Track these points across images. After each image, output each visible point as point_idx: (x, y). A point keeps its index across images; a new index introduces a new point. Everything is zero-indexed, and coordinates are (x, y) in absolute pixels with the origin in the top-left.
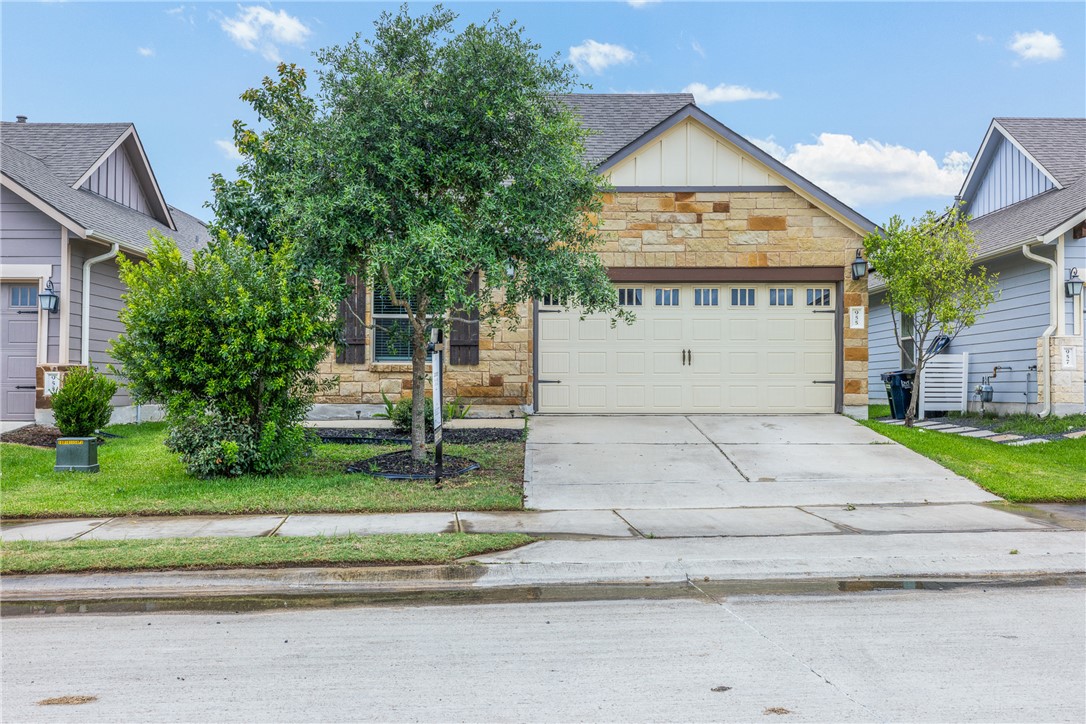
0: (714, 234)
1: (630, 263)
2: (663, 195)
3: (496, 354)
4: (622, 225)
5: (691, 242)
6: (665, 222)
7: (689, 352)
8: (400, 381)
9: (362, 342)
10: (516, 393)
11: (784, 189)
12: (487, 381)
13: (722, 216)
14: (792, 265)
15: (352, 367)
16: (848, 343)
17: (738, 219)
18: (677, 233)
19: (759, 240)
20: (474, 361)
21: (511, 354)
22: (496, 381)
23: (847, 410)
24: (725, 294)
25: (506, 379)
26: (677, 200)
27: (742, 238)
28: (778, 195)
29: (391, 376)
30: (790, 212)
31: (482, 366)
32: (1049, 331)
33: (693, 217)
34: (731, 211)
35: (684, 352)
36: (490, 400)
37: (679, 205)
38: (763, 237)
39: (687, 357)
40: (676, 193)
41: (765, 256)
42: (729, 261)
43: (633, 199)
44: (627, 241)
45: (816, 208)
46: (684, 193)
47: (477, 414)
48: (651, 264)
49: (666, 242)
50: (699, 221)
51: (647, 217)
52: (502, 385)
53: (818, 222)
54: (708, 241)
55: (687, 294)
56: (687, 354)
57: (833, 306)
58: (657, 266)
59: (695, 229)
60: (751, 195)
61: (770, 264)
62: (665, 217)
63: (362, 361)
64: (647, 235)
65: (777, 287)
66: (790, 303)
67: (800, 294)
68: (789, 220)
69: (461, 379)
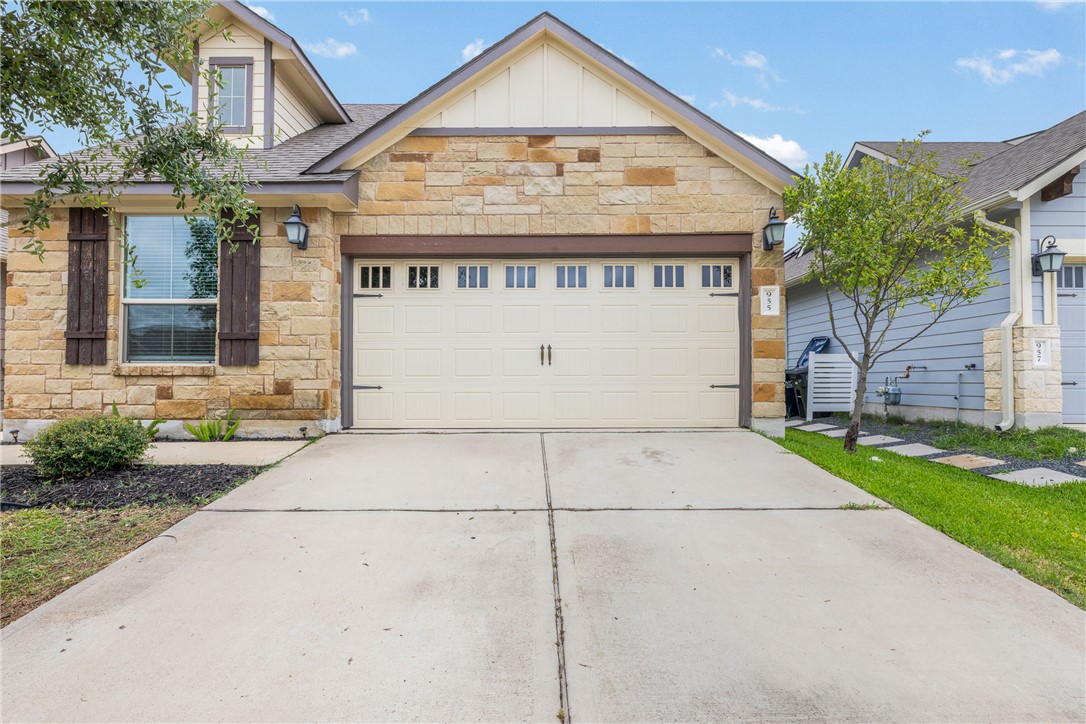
0: (580, 190)
1: (468, 230)
2: (512, 139)
3: (282, 351)
4: (457, 179)
5: (549, 201)
6: (514, 175)
7: (549, 348)
8: (154, 388)
9: (102, 336)
10: (310, 404)
11: (673, 131)
12: (270, 388)
13: (589, 166)
14: (683, 231)
15: (89, 369)
16: (758, 335)
17: (611, 168)
18: (530, 190)
19: (640, 199)
20: (254, 362)
21: (302, 351)
22: (283, 388)
23: (756, 424)
24: (595, 272)
25: (297, 385)
26: (530, 145)
27: (617, 196)
28: (664, 139)
29: (142, 381)
30: (681, 161)
31: (263, 367)
32: (1011, 319)
33: (551, 168)
34: (602, 159)
35: (542, 348)
36: (275, 414)
37: (533, 153)
38: (644, 194)
39: (546, 354)
40: (529, 137)
41: (648, 220)
42: (600, 226)
43: (472, 145)
44: (463, 200)
45: (715, 155)
46: (540, 138)
47: (257, 432)
48: (496, 231)
49: (515, 201)
50: (560, 173)
51: (491, 168)
52: (291, 393)
53: (718, 174)
54: (572, 199)
55: (546, 272)
56: (546, 351)
57: (735, 287)
58: (504, 233)
59: (554, 184)
60: (629, 139)
61: (654, 230)
62: (514, 168)
63: (103, 362)
64: (490, 192)
65: (663, 263)
66: (680, 284)
67: (693, 271)
68: (680, 172)
69: (235, 385)
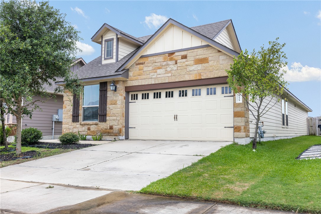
0: (181, 68)
1: (153, 83)
2: (164, 55)
3: (111, 118)
4: (150, 68)
5: (173, 72)
6: (164, 65)
7: (177, 116)
8: (87, 128)
9: (78, 115)
10: (117, 132)
11: (208, 46)
12: (109, 128)
13: (184, 60)
14: (211, 77)
15: (76, 123)
16: (236, 110)
17: (190, 60)
18: (168, 69)
19: (198, 68)
20: (105, 121)
21: (115, 118)
22: (111, 128)
23: (236, 140)
24: (190, 91)
25: (114, 127)
26: (169, 56)
27: (192, 68)
28: (205, 49)
29: (85, 126)
30: (210, 55)
31: (108, 122)
33: (174, 62)
34: (188, 58)
35: (175, 116)
36: (110, 134)
37: (169, 58)
38: (199, 67)
40: (169, 54)
41: (200, 75)
42: (187, 78)
43: (154, 58)
44: (152, 74)
45: (221, 52)
46: (171, 53)
47: (106, 139)
48: (160, 82)
49: (165, 73)
50: (176, 63)
51: (159, 64)
52: (113, 129)
53: (222, 58)
54: (179, 71)
55: (176, 93)
56: (176, 116)
57: (232, 93)
58: (162, 82)
59: (175, 67)
60: (195, 50)
61: (203, 78)
62: (164, 63)
63: (78, 122)
64: (159, 71)
65: (209, 87)
66: (215, 94)
67: (218, 89)
68: (210, 59)
69: (102, 127)
